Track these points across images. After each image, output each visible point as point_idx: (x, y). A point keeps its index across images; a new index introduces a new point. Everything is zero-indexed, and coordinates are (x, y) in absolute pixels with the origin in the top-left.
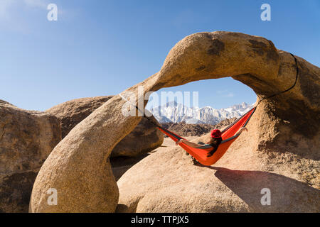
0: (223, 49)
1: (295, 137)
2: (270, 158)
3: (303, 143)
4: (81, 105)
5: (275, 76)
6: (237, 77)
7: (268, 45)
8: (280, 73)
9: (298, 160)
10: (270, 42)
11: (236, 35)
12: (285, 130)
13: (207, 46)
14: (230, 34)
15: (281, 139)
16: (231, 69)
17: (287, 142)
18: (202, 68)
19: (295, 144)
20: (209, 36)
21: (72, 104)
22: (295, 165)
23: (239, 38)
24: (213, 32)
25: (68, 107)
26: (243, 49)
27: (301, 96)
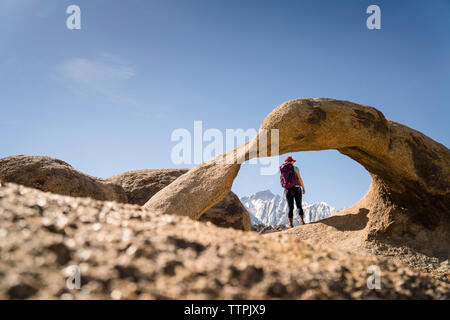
0: (324, 118)
1: (414, 228)
2: (381, 249)
3: (423, 235)
4: (144, 177)
5: (384, 151)
6: (343, 151)
7: (376, 116)
8: (390, 148)
9: (414, 254)
10: (380, 113)
11: (340, 103)
12: (402, 218)
13: (306, 114)
14: (335, 102)
15: (396, 229)
16: (333, 140)
17: (404, 233)
18: (301, 137)
19: (413, 235)
20: (309, 103)
21: (133, 176)
22: (408, 258)
23: (344, 107)
24: (316, 99)
25: (128, 179)
26: (347, 120)
27: (415, 176)
